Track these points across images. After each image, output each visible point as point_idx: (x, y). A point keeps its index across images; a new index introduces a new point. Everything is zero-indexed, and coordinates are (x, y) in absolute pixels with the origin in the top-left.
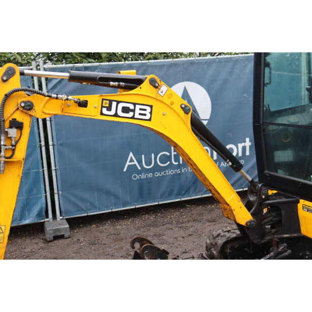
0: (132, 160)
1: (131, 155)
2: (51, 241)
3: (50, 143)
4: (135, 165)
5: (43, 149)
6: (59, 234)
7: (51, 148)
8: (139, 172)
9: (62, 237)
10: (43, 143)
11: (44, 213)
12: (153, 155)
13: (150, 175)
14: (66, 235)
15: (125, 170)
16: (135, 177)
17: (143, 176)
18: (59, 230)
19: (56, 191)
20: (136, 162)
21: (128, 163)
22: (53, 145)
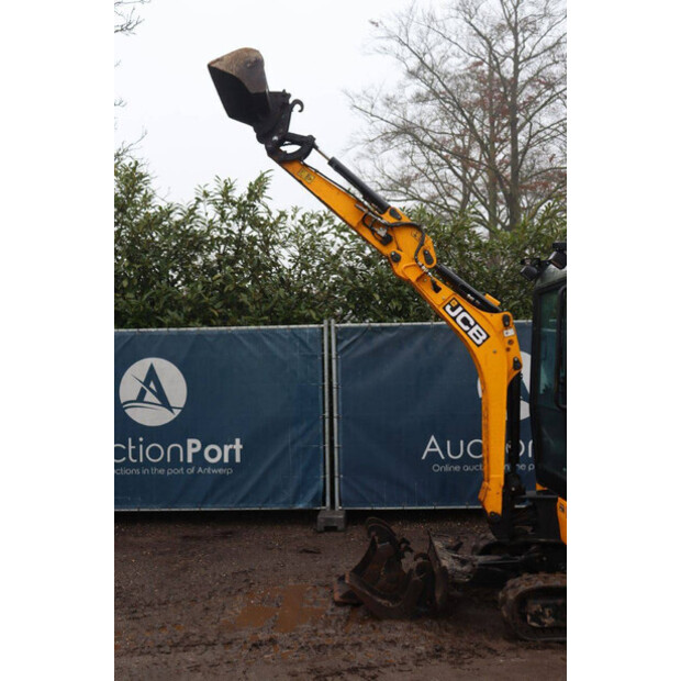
0: (433, 446)
1: (433, 439)
2: (321, 532)
3: (335, 414)
4: (437, 453)
5: (327, 420)
6: (331, 525)
7: (335, 420)
8: (442, 463)
9: (334, 529)
10: (327, 414)
11: (320, 499)
12: (462, 442)
13: (457, 468)
14: (340, 528)
15: (424, 457)
16: (436, 468)
17: (447, 468)
18: (330, 520)
19: (336, 474)
20: (438, 449)
21: (428, 449)
22: (338, 418)
